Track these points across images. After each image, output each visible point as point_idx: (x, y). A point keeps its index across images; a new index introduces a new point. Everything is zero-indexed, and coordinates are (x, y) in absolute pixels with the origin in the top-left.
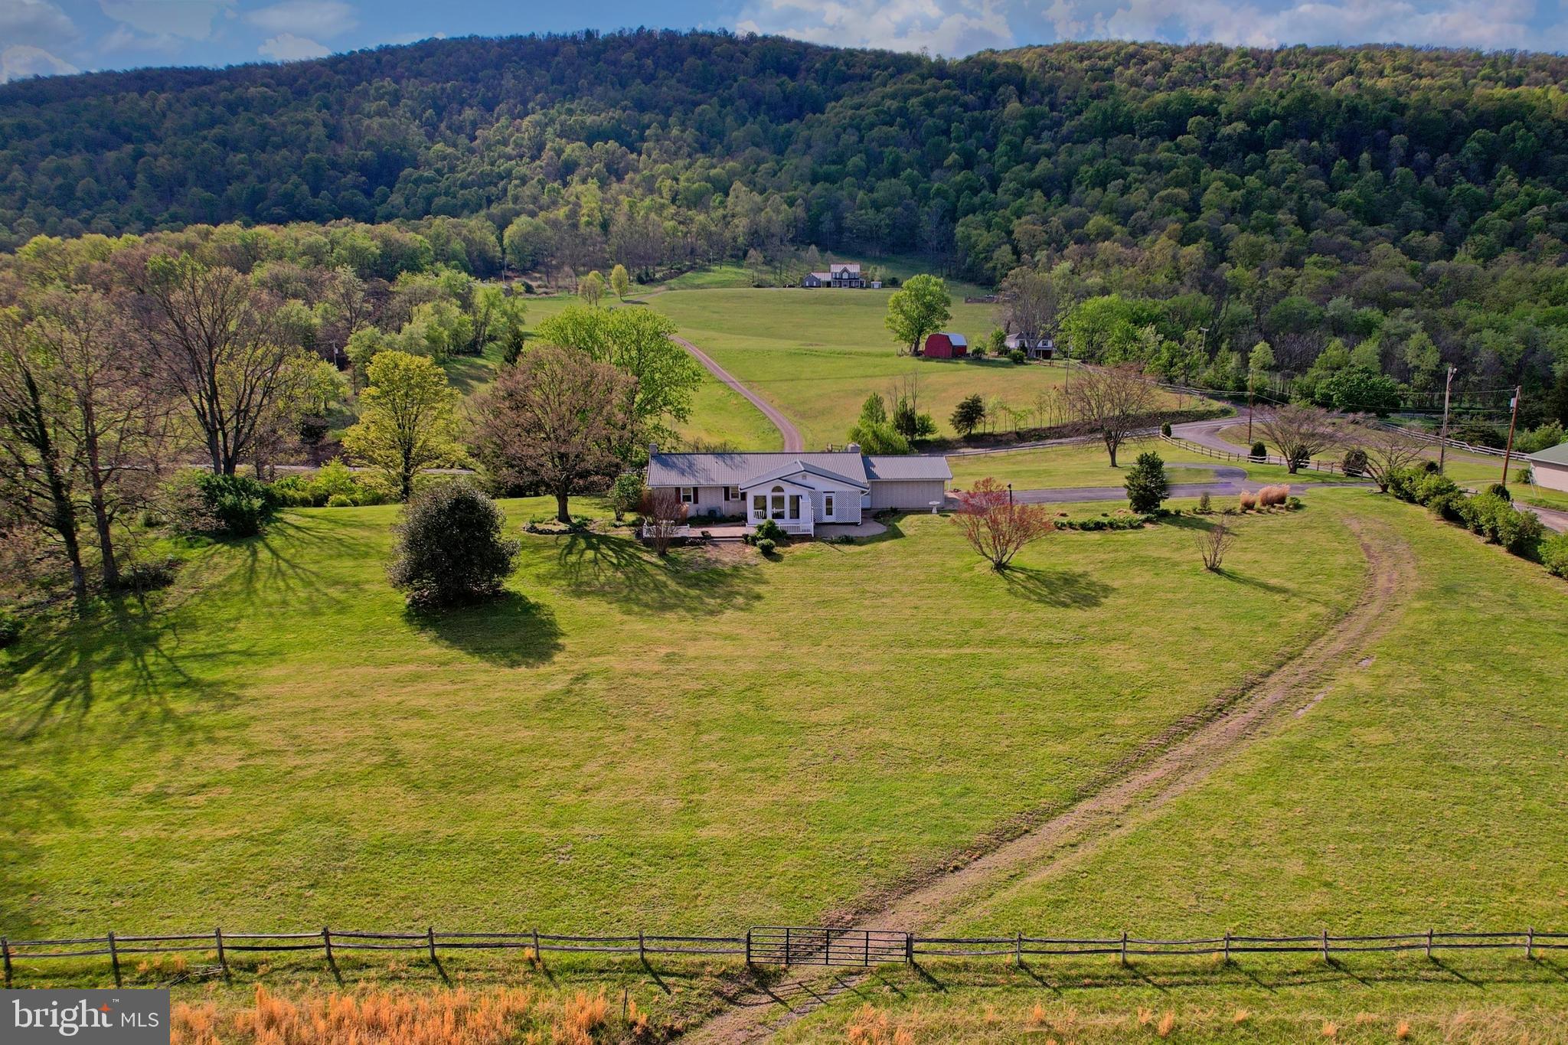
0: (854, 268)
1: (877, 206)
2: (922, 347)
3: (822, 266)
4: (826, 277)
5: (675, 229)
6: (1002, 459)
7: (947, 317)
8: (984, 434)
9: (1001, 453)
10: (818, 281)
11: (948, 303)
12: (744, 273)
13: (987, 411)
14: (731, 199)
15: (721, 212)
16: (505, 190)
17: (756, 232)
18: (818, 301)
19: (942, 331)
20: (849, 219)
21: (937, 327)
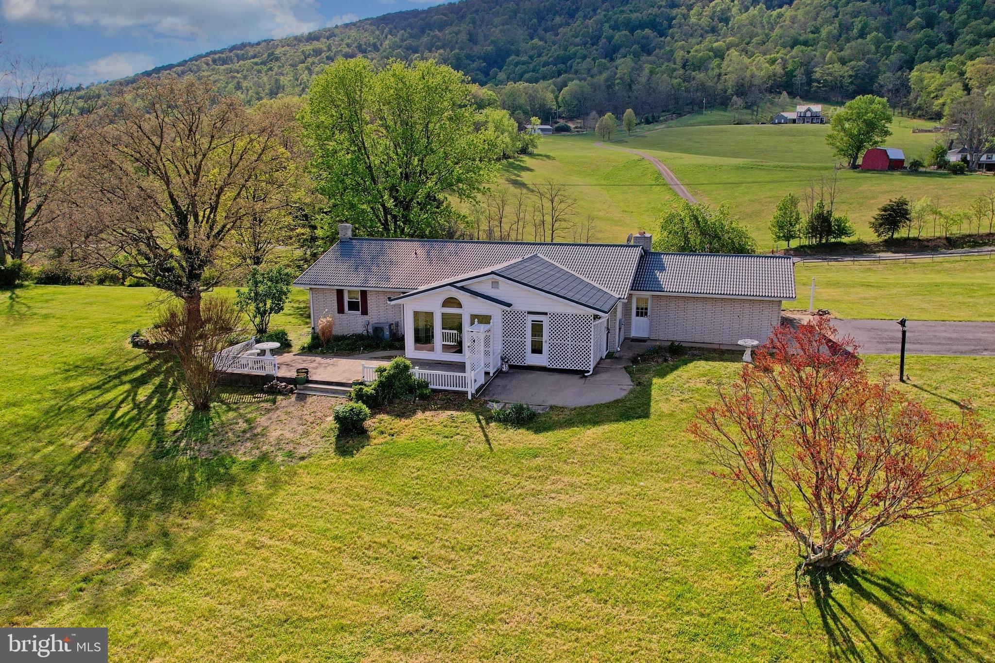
0: (817, 108)
1: (843, 62)
2: (860, 161)
3: (790, 108)
4: (792, 115)
5: (680, 84)
6: (924, 266)
7: (887, 133)
8: (908, 239)
9: (925, 259)
10: (786, 118)
11: (889, 120)
12: (729, 115)
13: (913, 215)
14: (725, 62)
15: (717, 71)
16: (571, 67)
17: (742, 85)
18: (782, 133)
19: (882, 147)
20: (818, 73)
21: (876, 143)
